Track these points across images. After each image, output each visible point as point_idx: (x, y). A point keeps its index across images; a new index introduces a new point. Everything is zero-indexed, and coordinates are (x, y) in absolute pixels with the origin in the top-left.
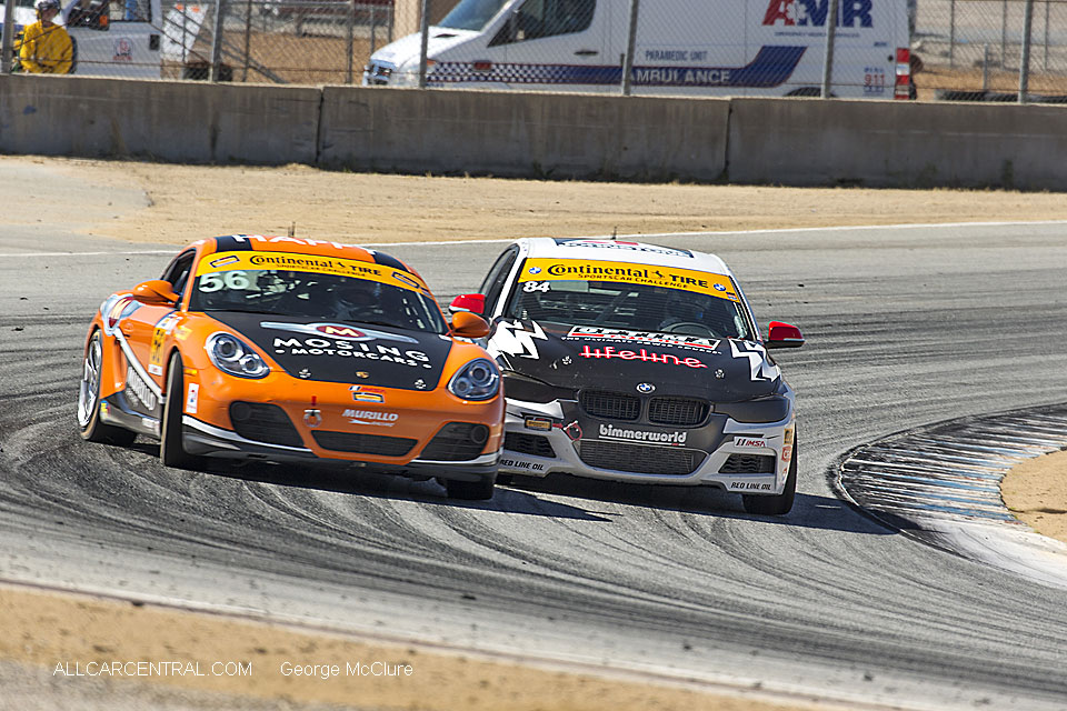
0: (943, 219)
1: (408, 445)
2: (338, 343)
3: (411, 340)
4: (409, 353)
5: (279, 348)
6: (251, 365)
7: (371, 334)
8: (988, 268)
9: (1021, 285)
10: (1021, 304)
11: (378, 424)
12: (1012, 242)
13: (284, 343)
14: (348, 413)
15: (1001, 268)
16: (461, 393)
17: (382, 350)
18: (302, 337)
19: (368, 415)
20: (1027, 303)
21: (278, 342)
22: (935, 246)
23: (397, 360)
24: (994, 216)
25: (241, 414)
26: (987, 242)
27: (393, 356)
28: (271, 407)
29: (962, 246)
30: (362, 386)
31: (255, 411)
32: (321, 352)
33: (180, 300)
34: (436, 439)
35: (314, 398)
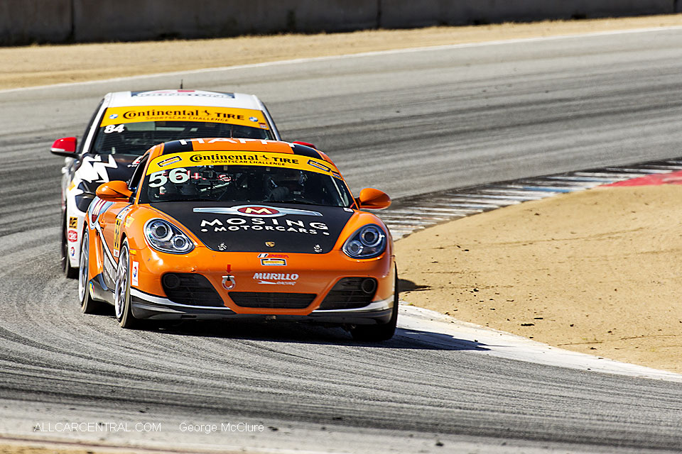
0: (256, 60)
1: (310, 298)
2: (253, 220)
3: (316, 214)
4: (312, 225)
5: (204, 228)
6: (180, 243)
7: (283, 211)
8: (303, 96)
9: (330, 108)
10: (335, 123)
11: (283, 283)
12: (314, 74)
13: (208, 223)
14: (257, 276)
15: (312, 95)
16: (353, 253)
17: (289, 223)
18: (224, 218)
19: (273, 276)
20: (339, 122)
21: (204, 223)
22: (256, 82)
23: (301, 230)
24: (295, 55)
25: (172, 284)
26: (295, 76)
27: (297, 227)
28: (195, 277)
29: (277, 80)
30: (268, 254)
31: (183, 280)
32: (238, 228)
33: (134, 195)
34: (333, 292)
35: (229, 266)
